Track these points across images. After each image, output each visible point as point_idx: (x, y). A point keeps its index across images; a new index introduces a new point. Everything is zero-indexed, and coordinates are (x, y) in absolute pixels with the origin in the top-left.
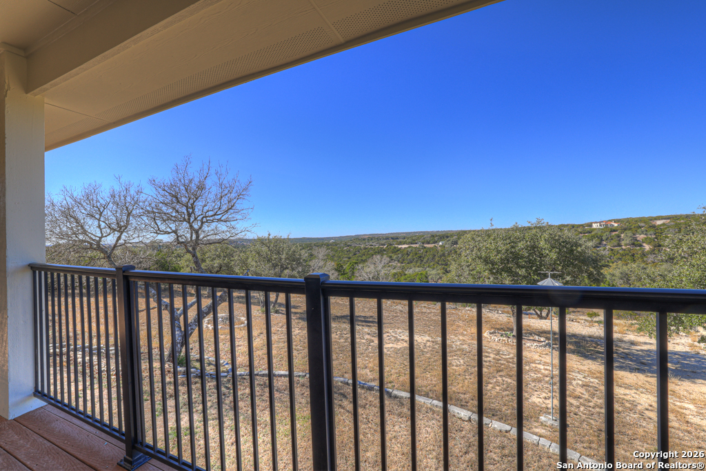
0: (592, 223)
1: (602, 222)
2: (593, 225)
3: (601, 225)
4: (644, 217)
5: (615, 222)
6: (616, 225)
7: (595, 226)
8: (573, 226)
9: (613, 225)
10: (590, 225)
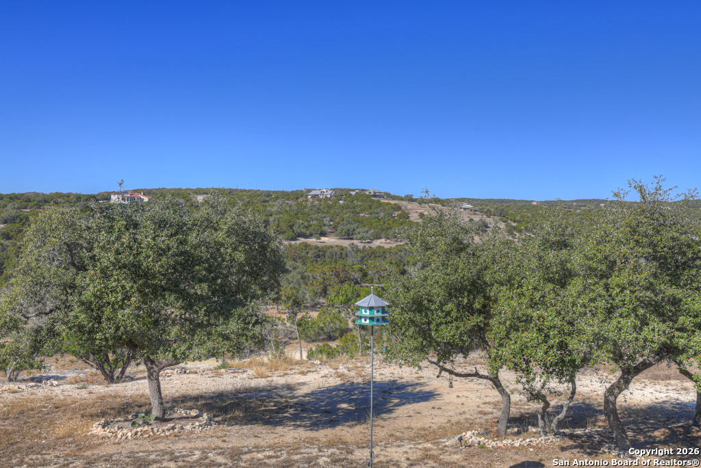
0: (110, 194)
1: (126, 192)
2: (112, 196)
3: (123, 199)
4: (179, 189)
5: (144, 194)
6: (146, 199)
7: (114, 198)
8: (79, 198)
9: (142, 200)
10: (107, 197)
